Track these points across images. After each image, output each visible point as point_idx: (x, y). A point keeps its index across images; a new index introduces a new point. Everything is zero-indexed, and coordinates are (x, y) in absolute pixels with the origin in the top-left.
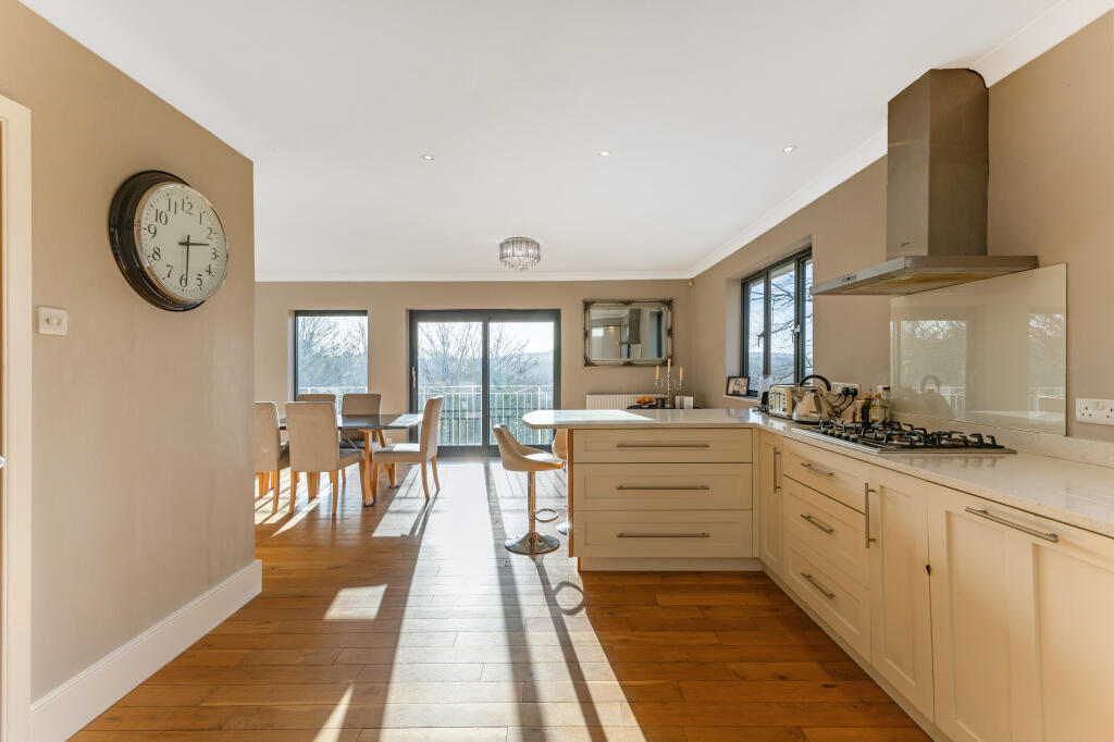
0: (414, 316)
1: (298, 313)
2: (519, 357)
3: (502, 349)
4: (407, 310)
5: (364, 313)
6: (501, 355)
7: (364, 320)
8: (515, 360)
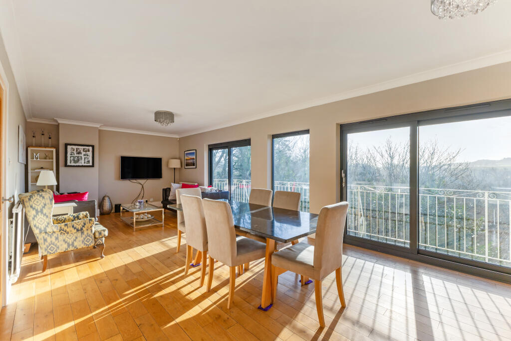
0: (344, 129)
1: (274, 136)
2: (450, 165)
3: (435, 159)
4: (337, 124)
5: (307, 132)
6: (434, 164)
7: (306, 137)
8: (446, 167)
